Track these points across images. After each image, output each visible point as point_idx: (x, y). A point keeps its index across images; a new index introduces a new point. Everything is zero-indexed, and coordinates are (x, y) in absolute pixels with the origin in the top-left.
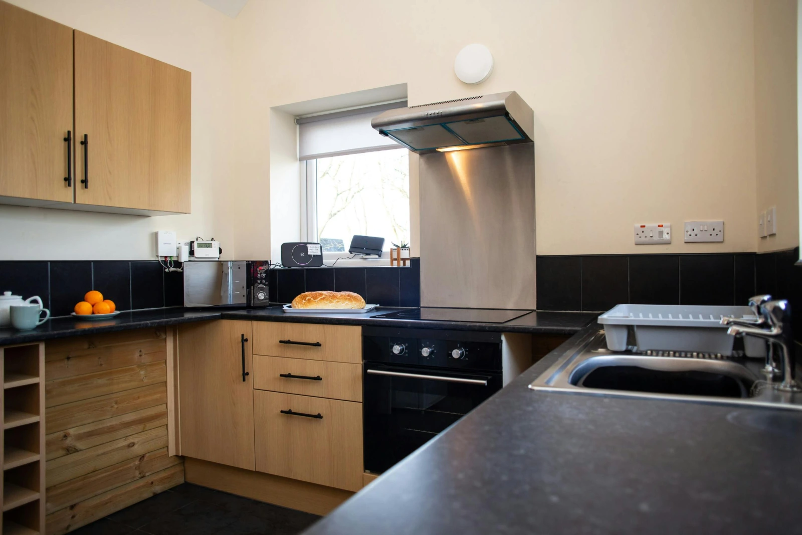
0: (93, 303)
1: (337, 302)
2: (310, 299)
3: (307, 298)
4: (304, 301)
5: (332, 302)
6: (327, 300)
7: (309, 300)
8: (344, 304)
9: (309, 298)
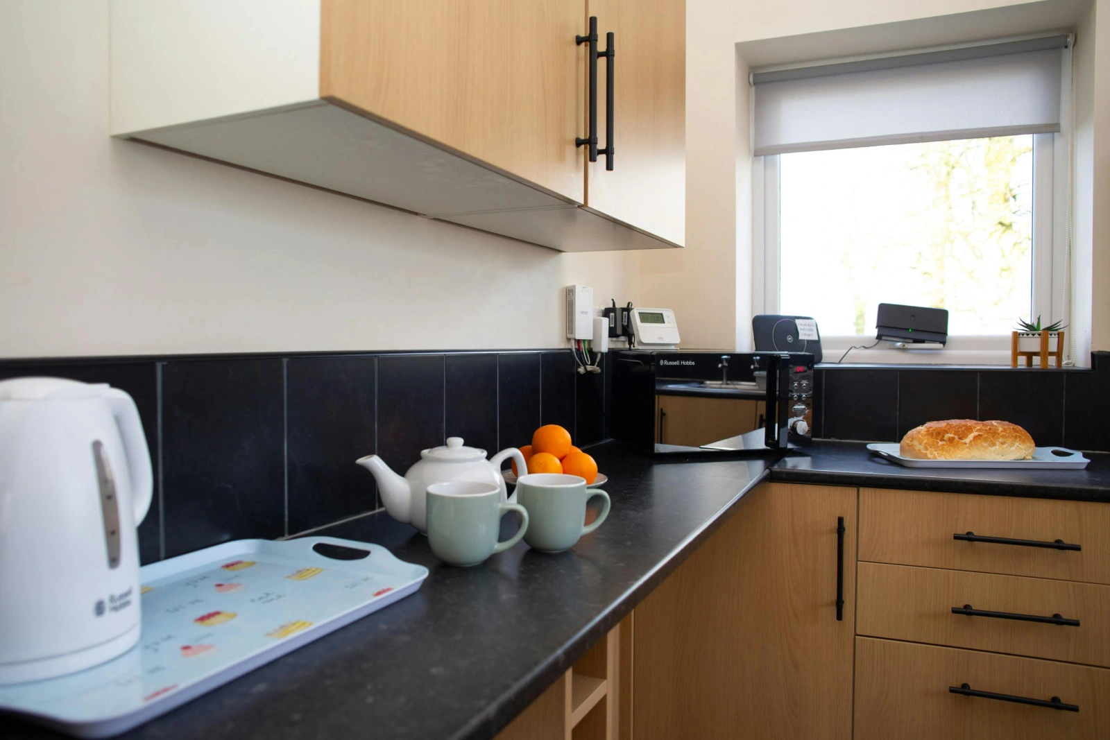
0: (562, 455)
1: (1002, 443)
2: (953, 438)
3: (947, 436)
4: (940, 443)
5: (994, 445)
6: (986, 440)
7: (951, 440)
8: (1013, 448)
9: (952, 435)
